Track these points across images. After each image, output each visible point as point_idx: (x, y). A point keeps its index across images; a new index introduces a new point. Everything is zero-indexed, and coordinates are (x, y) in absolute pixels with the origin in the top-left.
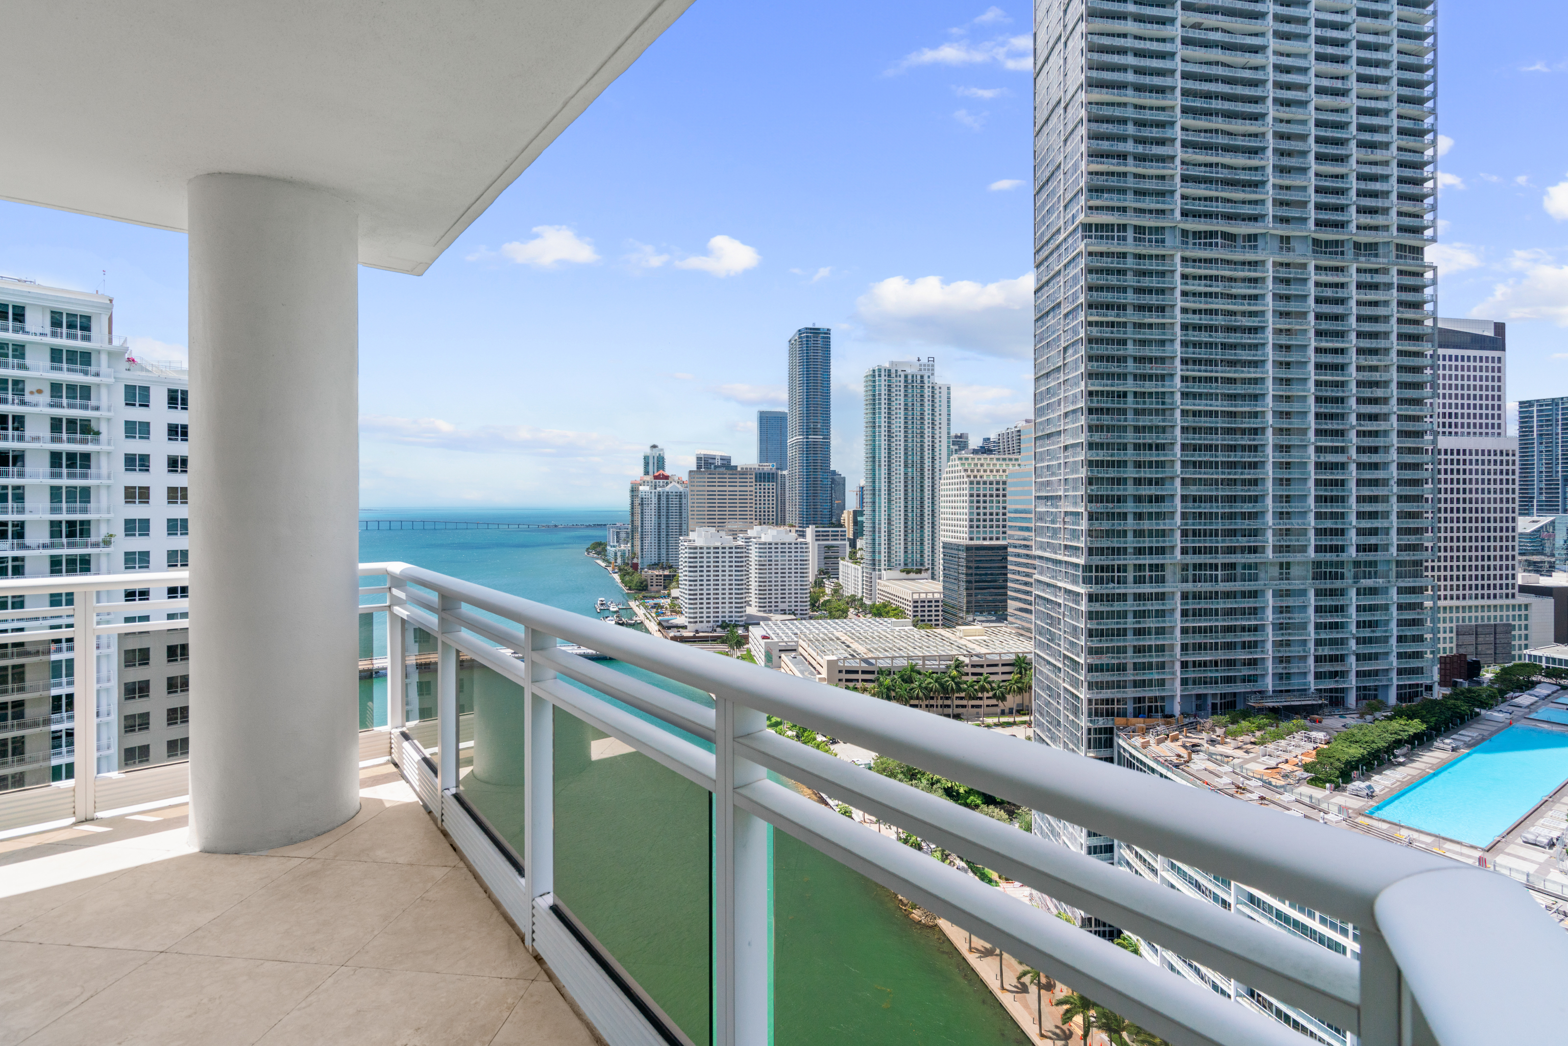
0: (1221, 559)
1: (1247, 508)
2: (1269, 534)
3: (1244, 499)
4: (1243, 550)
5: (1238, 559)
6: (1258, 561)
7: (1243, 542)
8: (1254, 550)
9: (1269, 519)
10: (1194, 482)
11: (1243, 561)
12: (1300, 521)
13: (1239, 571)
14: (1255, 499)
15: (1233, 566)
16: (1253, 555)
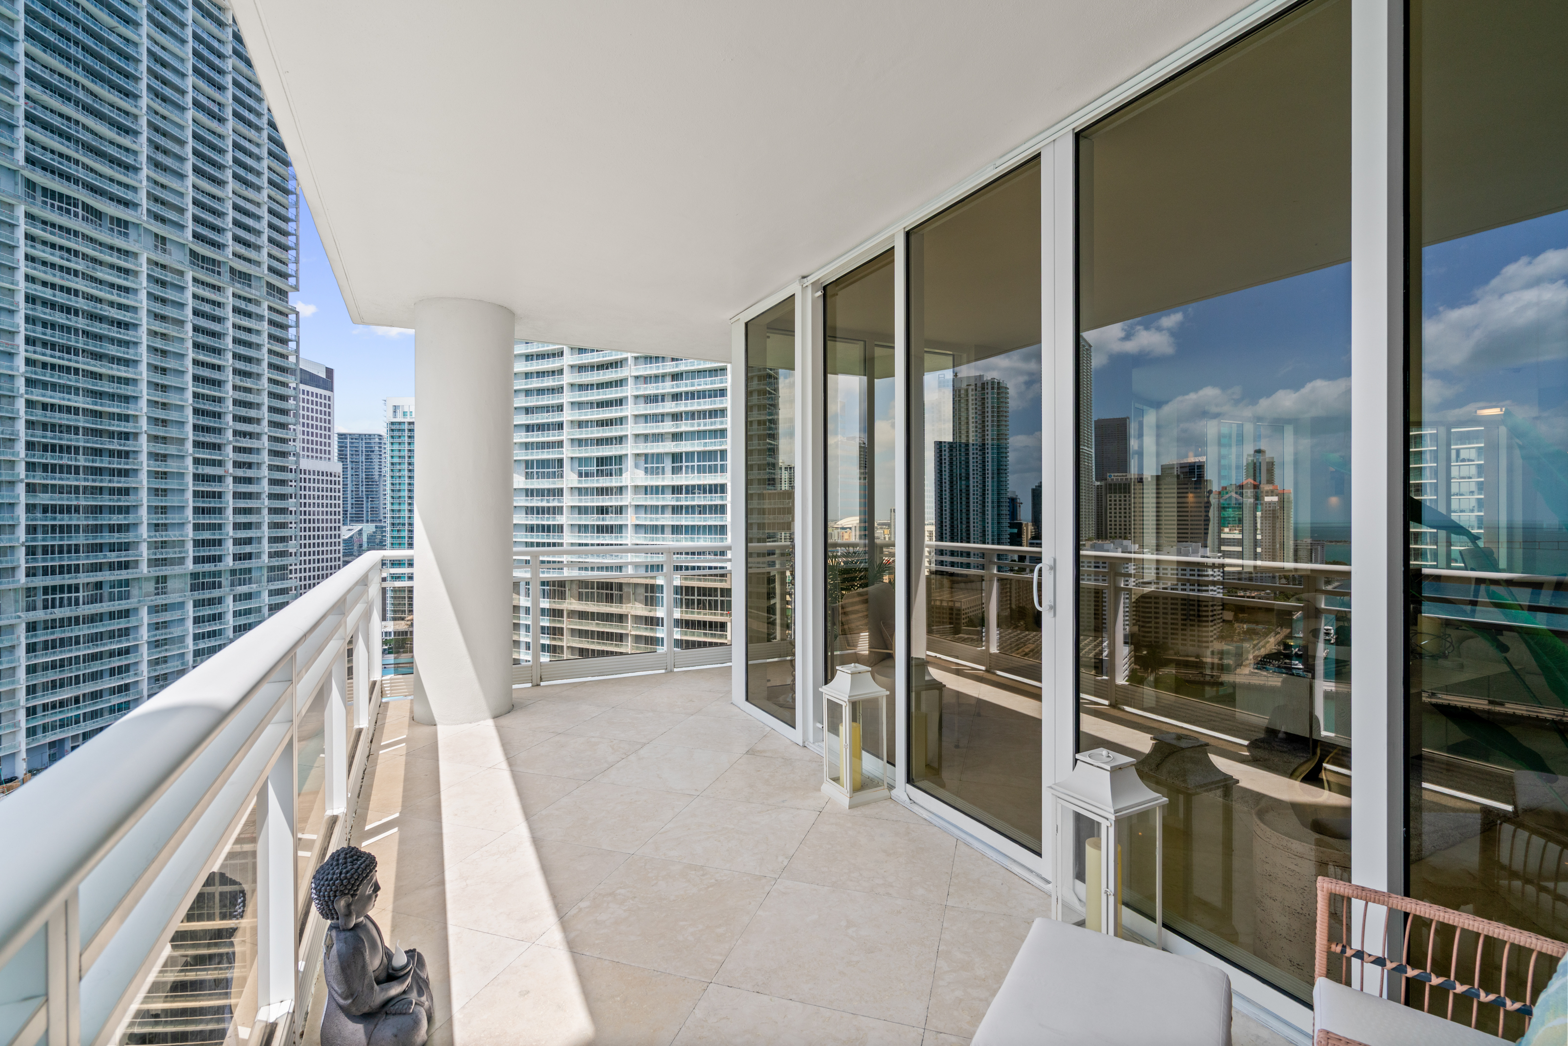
0: (83, 578)
1: (117, 519)
2: (144, 548)
3: (112, 510)
4: (111, 566)
5: (106, 576)
6: (130, 577)
7: (113, 557)
8: (125, 565)
9: (144, 531)
10: (45, 488)
11: (112, 578)
12: (177, 533)
13: (106, 590)
14: (126, 510)
15: (99, 585)
16: (124, 572)
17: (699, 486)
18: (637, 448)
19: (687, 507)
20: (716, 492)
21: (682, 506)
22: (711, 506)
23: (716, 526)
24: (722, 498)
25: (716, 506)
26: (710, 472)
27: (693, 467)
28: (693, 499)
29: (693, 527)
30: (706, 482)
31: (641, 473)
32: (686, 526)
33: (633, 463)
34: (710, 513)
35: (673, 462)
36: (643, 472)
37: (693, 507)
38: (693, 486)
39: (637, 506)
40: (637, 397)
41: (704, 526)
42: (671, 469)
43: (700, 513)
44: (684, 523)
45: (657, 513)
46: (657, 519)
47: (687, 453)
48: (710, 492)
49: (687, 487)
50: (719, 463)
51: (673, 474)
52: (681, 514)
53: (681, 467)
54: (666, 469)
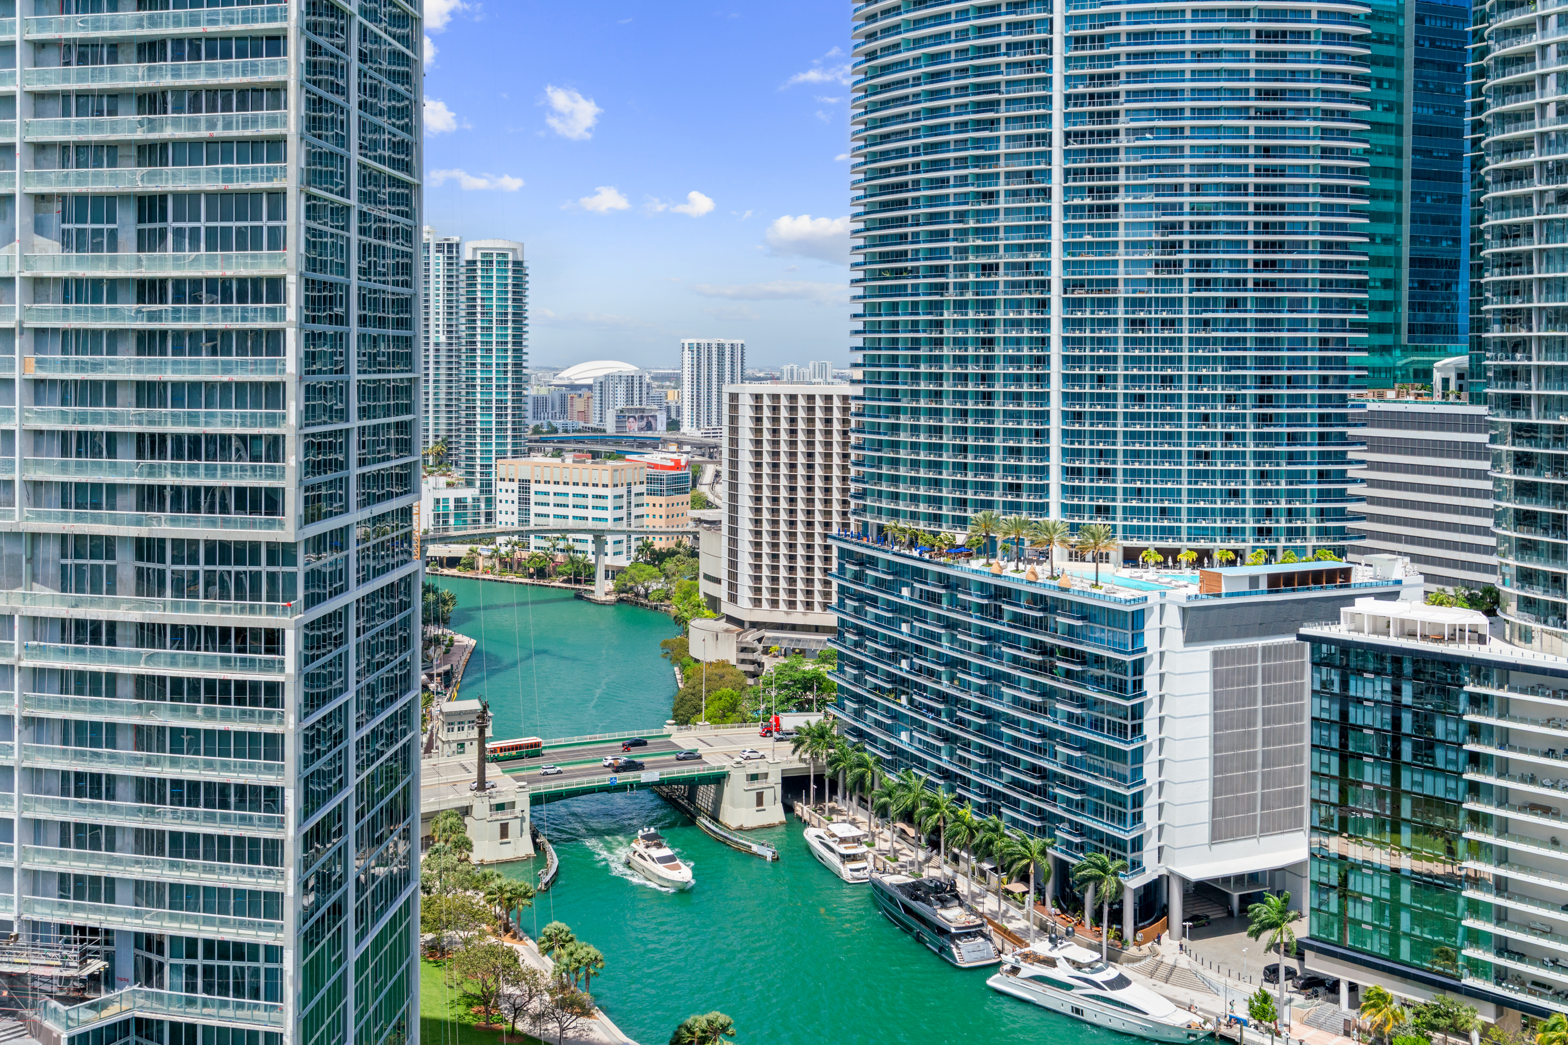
17: (212, 282)
18: (42, 179)
19: (179, 335)
20: (257, 299)
21: (164, 333)
22: (242, 334)
23: (256, 385)
24: (273, 314)
25: (258, 333)
26: (241, 247)
27: (195, 232)
28: (195, 315)
29: (195, 386)
30: (229, 273)
31: (50, 247)
32: (175, 384)
33: (29, 220)
34: (241, 351)
35: (141, 220)
36: (58, 245)
37: (194, 335)
38: (196, 283)
39: (39, 332)
40: (40, 46)
41: (226, 386)
42: (134, 236)
43: (214, 352)
44: (169, 376)
45: (96, 351)
46: (96, 367)
47: (179, 196)
48: (242, 299)
49: (179, 283)
50: (265, 223)
51: (140, 249)
52: (163, 353)
53: (163, 233)
54: (121, 237)
